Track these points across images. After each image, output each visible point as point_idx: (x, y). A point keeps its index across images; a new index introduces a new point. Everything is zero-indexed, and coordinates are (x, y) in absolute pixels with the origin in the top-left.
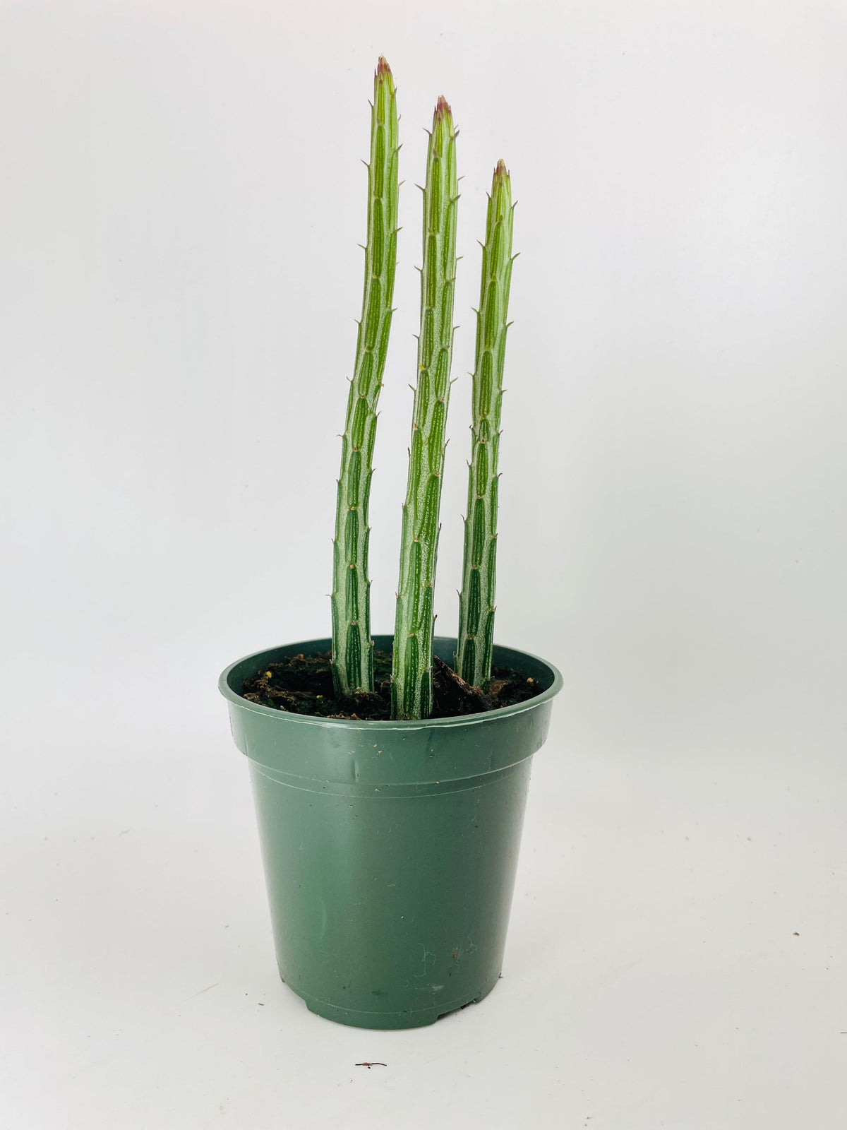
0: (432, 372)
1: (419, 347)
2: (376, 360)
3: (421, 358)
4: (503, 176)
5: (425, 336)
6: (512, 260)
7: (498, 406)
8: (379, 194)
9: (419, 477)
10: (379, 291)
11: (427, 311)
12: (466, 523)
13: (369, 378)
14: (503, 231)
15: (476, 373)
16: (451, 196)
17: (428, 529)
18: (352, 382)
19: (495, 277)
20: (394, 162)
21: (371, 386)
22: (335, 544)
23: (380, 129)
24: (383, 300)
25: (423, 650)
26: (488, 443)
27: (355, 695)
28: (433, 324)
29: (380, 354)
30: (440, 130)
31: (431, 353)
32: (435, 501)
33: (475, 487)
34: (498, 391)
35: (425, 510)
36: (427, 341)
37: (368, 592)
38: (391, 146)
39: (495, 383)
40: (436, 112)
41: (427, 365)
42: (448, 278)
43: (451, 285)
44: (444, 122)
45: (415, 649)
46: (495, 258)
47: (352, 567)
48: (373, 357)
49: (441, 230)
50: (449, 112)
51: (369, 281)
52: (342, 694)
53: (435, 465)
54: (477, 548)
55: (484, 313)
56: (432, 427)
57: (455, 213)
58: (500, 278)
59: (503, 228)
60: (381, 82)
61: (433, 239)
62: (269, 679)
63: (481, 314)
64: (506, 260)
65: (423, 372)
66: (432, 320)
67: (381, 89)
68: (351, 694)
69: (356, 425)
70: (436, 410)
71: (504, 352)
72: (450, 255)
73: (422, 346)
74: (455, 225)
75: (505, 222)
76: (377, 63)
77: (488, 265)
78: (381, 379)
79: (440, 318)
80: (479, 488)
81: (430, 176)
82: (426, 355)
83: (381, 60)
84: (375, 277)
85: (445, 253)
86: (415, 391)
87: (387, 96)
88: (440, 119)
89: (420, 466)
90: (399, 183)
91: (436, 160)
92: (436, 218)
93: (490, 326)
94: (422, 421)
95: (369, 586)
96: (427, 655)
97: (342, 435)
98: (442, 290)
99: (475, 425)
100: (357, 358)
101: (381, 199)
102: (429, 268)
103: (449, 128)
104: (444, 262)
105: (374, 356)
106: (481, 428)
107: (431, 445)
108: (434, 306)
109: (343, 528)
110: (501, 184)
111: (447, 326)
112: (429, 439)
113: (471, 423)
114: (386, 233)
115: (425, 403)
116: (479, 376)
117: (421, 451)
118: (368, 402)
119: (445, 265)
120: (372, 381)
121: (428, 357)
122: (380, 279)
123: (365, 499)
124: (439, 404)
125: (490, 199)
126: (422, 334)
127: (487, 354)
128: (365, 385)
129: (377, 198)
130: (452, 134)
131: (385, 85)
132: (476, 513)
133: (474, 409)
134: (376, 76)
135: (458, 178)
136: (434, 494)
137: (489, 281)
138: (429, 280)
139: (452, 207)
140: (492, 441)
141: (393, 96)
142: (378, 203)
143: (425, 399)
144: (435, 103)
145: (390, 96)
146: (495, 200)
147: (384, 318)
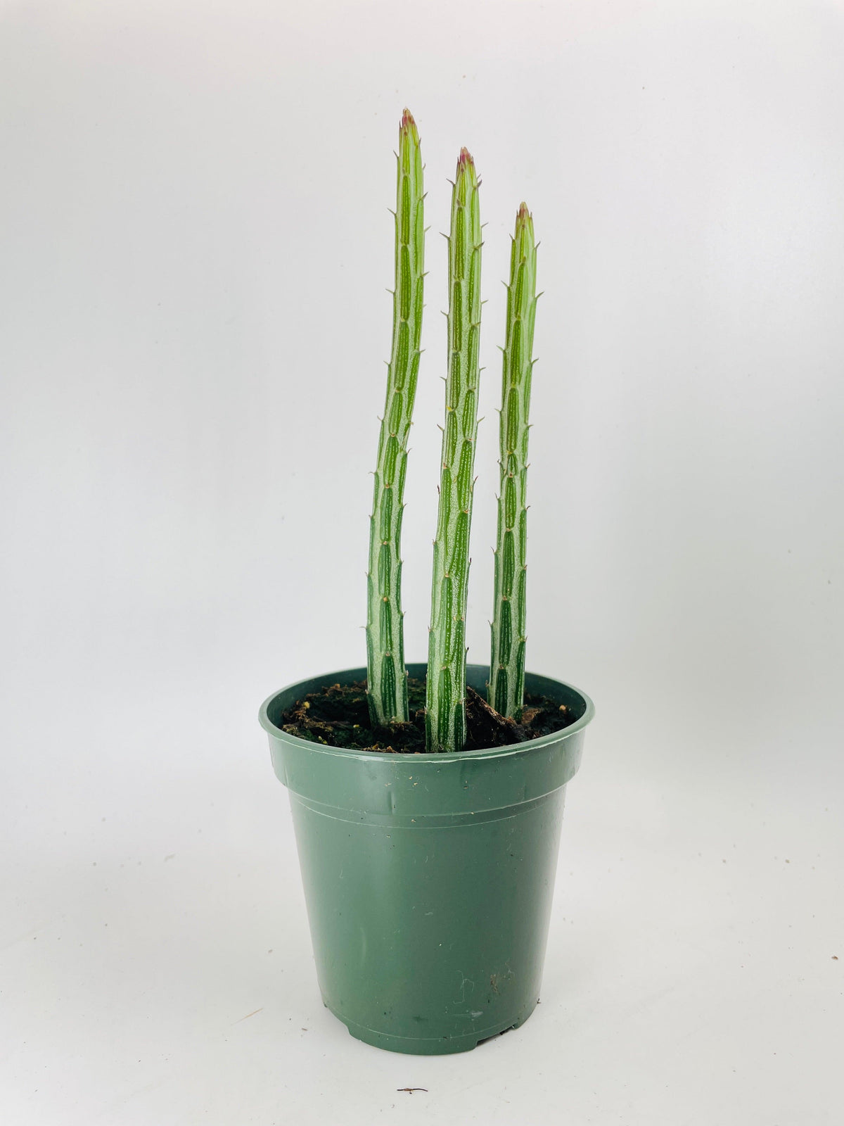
0: (459, 413)
1: (446, 389)
2: (405, 400)
3: (448, 399)
4: (526, 218)
5: (453, 380)
6: (536, 300)
7: (525, 441)
8: (406, 241)
9: (449, 515)
10: (407, 334)
11: (454, 354)
12: (496, 555)
13: (399, 417)
14: (527, 271)
15: (503, 409)
16: (475, 243)
17: (458, 564)
18: (383, 422)
19: (519, 317)
20: (419, 210)
21: (400, 425)
22: (369, 577)
23: (406, 178)
24: (411, 343)
25: (456, 682)
26: (515, 477)
27: (390, 725)
28: (460, 368)
29: (409, 393)
30: (463, 180)
31: (458, 395)
32: (465, 537)
33: (504, 520)
34: (525, 426)
35: (456, 546)
36: (454, 384)
37: (401, 623)
38: (416, 195)
39: (521, 419)
40: (459, 163)
41: (455, 406)
42: (473, 322)
43: (476, 329)
44: (467, 172)
45: (448, 681)
46: (519, 297)
47: (385, 599)
48: (402, 398)
49: (465, 277)
50: (472, 163)
51: (398, 325)
52: (378, 724)
53: (464, 502)
54: (507, 579)
55: (509, 351)
56: (460, 466)
57: (480, 259)
58: (524, 317)
59: (527, 268)
60: (406, 134)
61: (458, 285)
62: (307, 710)
63: (507, 351)
64: (531, 299)
65: (450, 413)
66: (458, 363)
67: (406, 141)
68: (387, 723)
69: (387, 464)
70: (464, 449)
71: (529, 388)
72: (474, 300)
73: (449, 388)
74: (479, 270)
75: (528, 264)
76: (402, 115)
77: (513, 305)
78: (410, 418)
79: (466, 361)
80: (508, 521)
81: (455, 224)
82: (453, 397)
83: (405, 112)
84: (403, 321)
85: (470, 298)
86: (443, 431)
87: (412, 148)
88: (462, 170)
89: (449, 504)
90: (424, 229)
91: (460, 210)
92: (461, 265)
93: (516, 363)
94: (450, 460)
95: (402, 617)
96: (459, 687)
97: (374, 471)
98: (468, 333)
99: (503, 459)
100: (387, 398)
101: (408, 246)
102: (455, 313)
103: (472, 178)
104: (469, 307)
105: (404, 396)
106: (508, 462)
107: (460, 483)
108: (460, 350)
109: (376, 562)
110: (524, 226)
111: (473, 368)
112: (458, 478)
113: (499, 457)
114: (414, 278)
115: (453, 442)
116: (506, 413)
117: (450, 489)
118: (398, 440)
119: (470, 310)
120: (402, 420)
121: (455, 399)
122: (408, 322)
123: (397, 534)
124: (467, 443)
125: (513, 241)
126: (450, 376)
127: (513, 390)
128: (395, 424)
129: (404, 244)
130: (475, 184)
131: (410, 136)
132: (505, 545)
133: (502, 444)
134: (400, 128)
135: (481, 225)
136: (464, 530)
137: (514, 320)
138: (455, 325)
139: (476, 254)
140: (519, 475)
141: (417, 147)
142: (405, 250)
143: (453, 439)
144: (458, 155)
145: (415, 147)
146: (518, 242)
147: (412, 359)
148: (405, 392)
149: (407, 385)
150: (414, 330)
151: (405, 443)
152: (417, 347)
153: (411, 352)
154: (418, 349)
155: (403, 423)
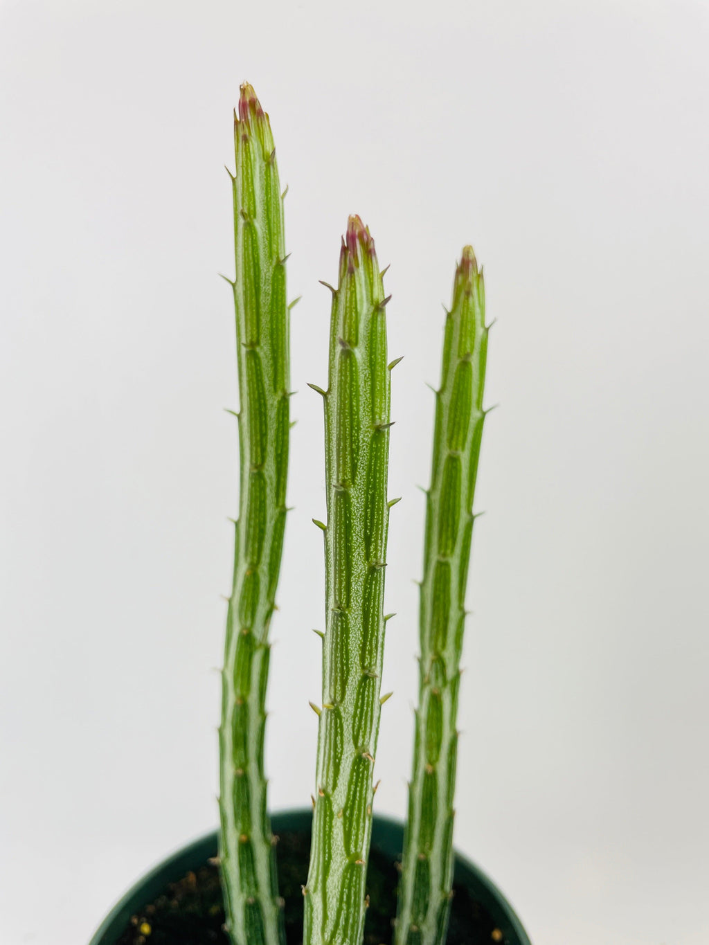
1: (324, 657)
4: (472, 278)
6: (482, 417)
7: (459, 635)
8: (253, 340)
21: (257, 614)
23: (249, 228)
24: (270, 499)
26: (443, 688)
28: (348, 637)
30: (353, 293)
31: (344, 680)
38: (271, 256)
40: (345, 249)
41: (338, 699)
42: (373, 560)
44: (361, 269)
49: (358, 480)
50: (369, 252)
53: (356, 846)
58: (464, 448)
60: (245, 139)
64: (475, 416)
67: (247, 151)
70: (355, 767)
75: (474, 357)
76: (237, 96)
79: (360, 626)
83: (244, 89)
84: (255, 471)
88: (351, 271)
89: (330, 848)
94: (331, 782)
98: (362, 579)
104: (365, 533)
105: (261, 574)
106: (432, 663)
108: (348, 606)
109: (229, 787)
110: (468, 293)
115: (336, 757)
117: (331, 827)
118: (256, 631)
120: (260, 604)
121: (339, 687)
122: (264, 473)
124: (360, 758)
125: (449, 317)
128: (250, 611)
131: (254, 144)
134: (236, 123)
136: (355, 887)
137: (446, 455)
140: (449, 686)
141: (269, 161)
142: (253, 356)
143: (335, 751)
144: (343, 230)
145: (264, 164)
146: (457, 319)
147: (273, 522)
148: (264, 568)
149: (265, 559)
150: (274, 480)
151: (265, 635)
152: (280, 504)
153: (271, 512)
154: (284, 506)
155: (262, 610)
